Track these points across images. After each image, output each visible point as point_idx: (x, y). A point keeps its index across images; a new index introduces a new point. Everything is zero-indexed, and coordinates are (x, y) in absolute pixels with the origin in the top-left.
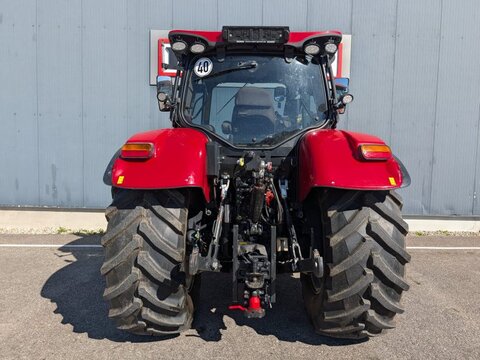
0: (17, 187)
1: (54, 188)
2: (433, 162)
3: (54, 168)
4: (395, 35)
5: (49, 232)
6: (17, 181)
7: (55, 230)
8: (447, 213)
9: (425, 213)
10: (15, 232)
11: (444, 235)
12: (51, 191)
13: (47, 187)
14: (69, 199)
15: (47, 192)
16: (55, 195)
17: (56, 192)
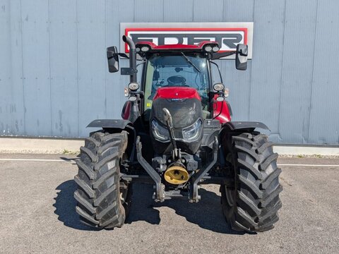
0: (38, 125)
1: (61, 125)
2: (310, 107)
3: (60, 112)
4: (284, 22)
5: (58, 152)
6: (38, 121)
7: (61, 151)
8: (321, 143)
9: (305, 142)
10: (37, 153)
11: (318, 158)
12: (59, 127)
13: (56, 124)
14: (70, 132)
15: (57, 127)
16: (61, 130)
17: (62, 127)
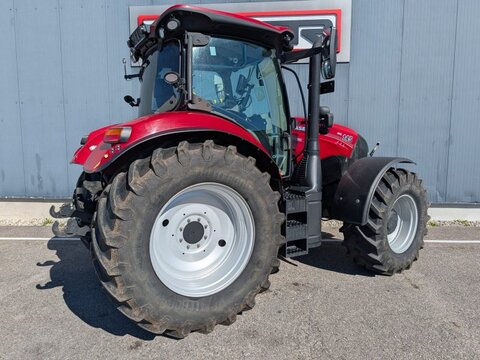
0: (3, 177)
1: (39, 178)
2: (449, 142)
3: (38, 158)
7: (41, 221)
8: (467, 200)
9: (440, 200)
11: (462, 226)
12: (37, 182)
13: (33, 177)
14: (54, 190)
15: (33, 183)
16: (40, 186)
17: (41, 182)
